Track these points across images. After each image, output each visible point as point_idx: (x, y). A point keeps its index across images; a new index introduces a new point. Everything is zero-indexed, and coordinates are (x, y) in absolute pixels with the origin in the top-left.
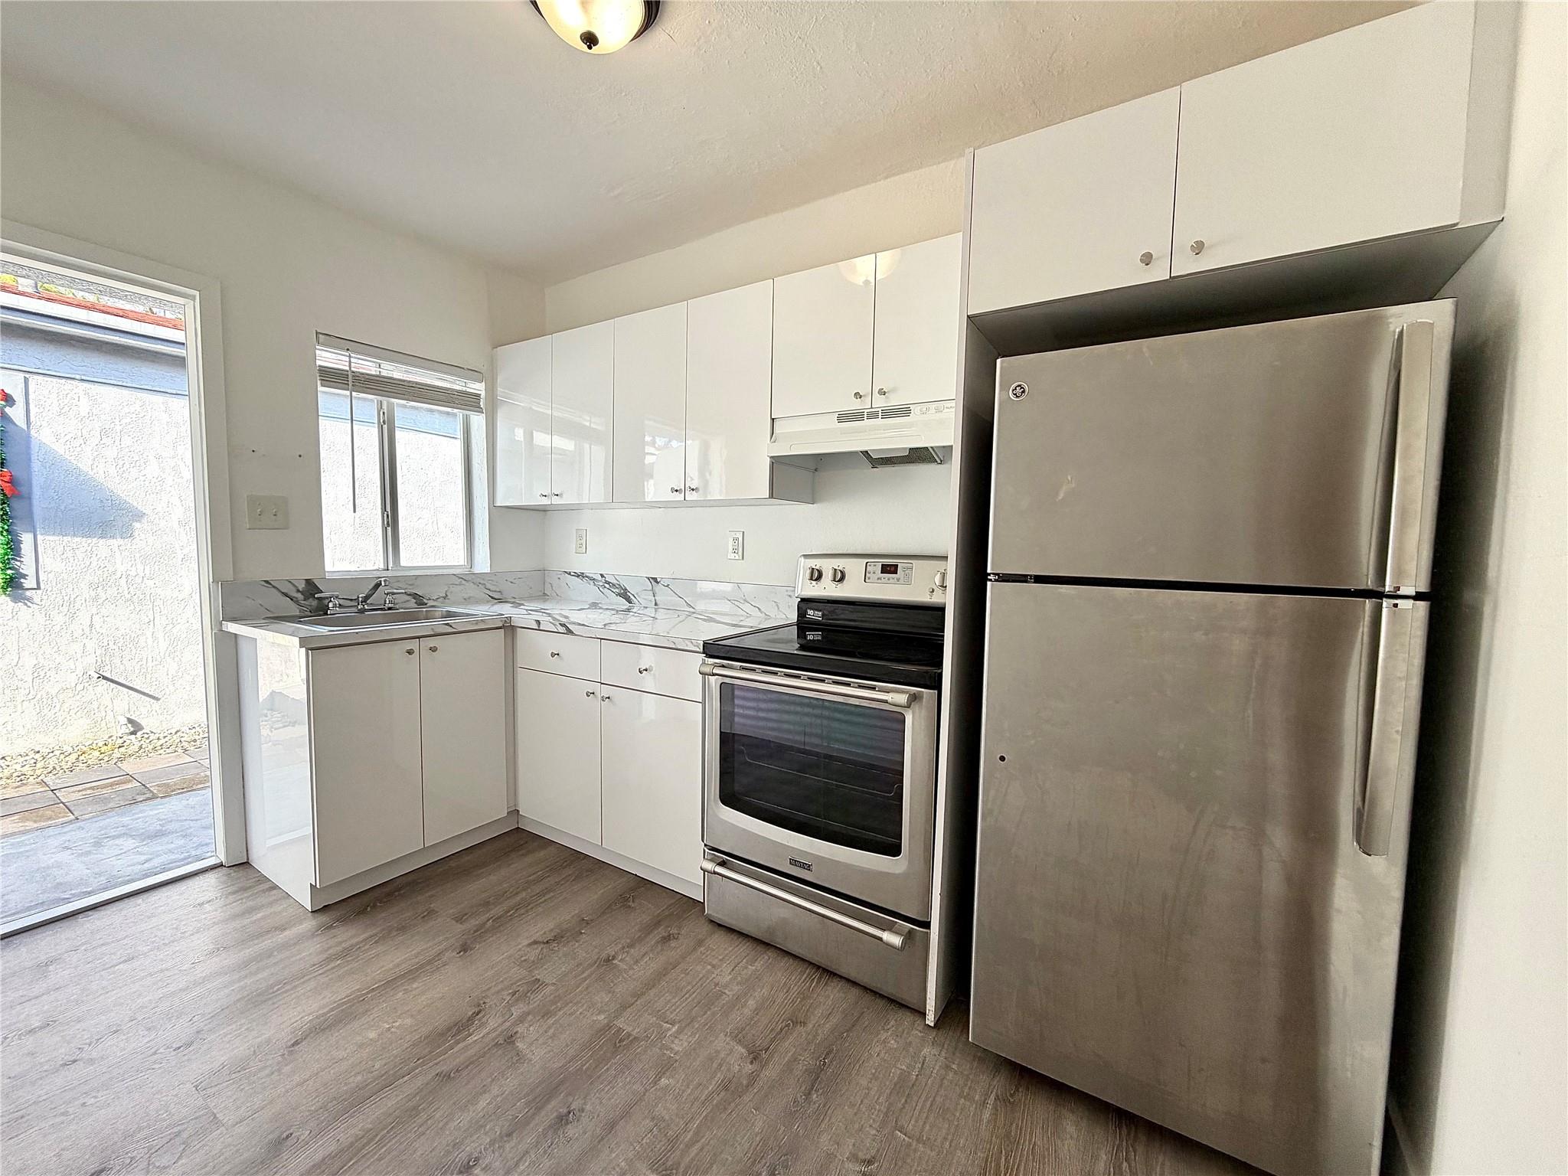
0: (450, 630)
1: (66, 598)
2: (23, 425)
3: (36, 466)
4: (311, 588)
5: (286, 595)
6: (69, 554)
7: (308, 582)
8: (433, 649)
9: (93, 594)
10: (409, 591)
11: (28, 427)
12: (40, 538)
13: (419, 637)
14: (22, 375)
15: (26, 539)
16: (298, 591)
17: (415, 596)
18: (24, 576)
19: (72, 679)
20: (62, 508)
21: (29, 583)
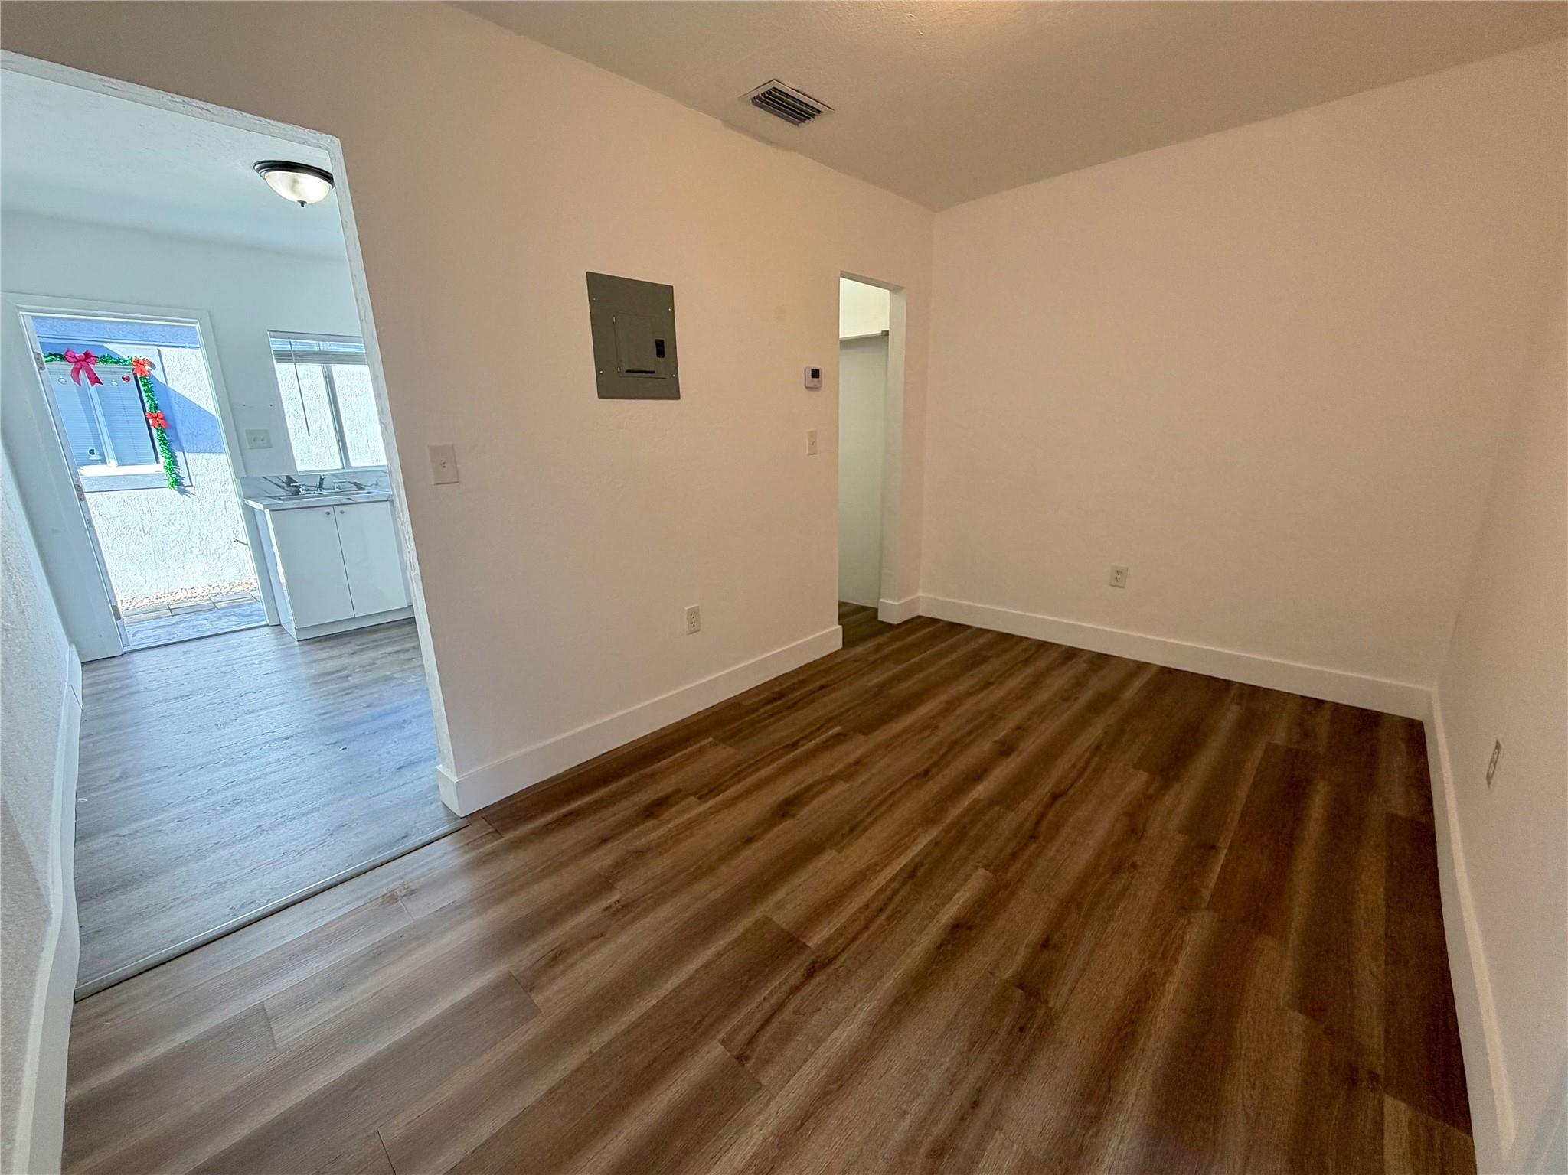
0: (351, 502)
1: (209, 492)
2: (165, 383)
3: (176, 407)
4: (290, 480)
5: (276, 484)
6: (205, 463)
7: (288, 477)
8: (342, 512)
9: (223, 488)
10: (352, 481)
11: (166, 382)
12: (186, 454)
13: (333, 506)
14: (156, 348)
15: (179, 455)
16: (283, 482)
17: (356, 484)
18: (182, 478)
19: (222, 542)
20: (195, 433)
21: (186, 482)
